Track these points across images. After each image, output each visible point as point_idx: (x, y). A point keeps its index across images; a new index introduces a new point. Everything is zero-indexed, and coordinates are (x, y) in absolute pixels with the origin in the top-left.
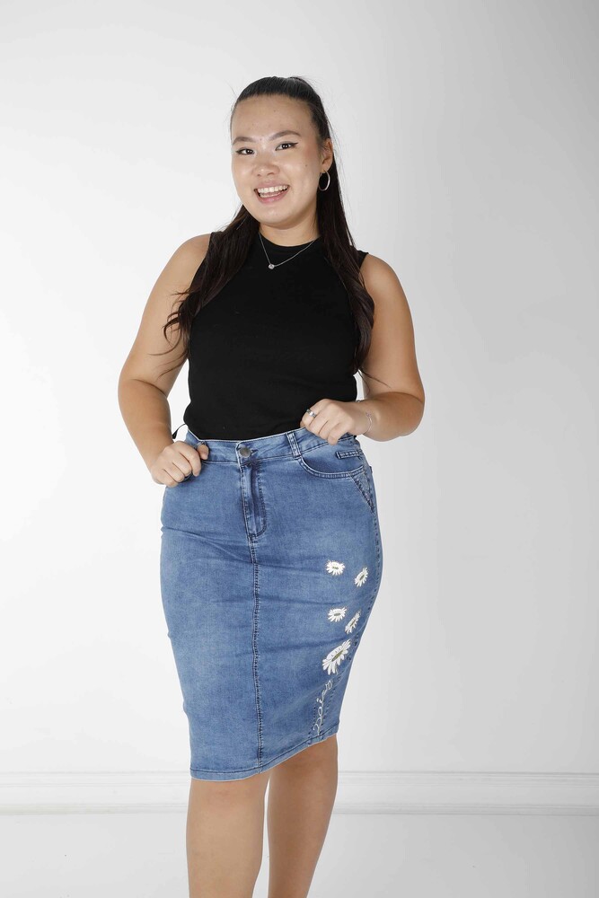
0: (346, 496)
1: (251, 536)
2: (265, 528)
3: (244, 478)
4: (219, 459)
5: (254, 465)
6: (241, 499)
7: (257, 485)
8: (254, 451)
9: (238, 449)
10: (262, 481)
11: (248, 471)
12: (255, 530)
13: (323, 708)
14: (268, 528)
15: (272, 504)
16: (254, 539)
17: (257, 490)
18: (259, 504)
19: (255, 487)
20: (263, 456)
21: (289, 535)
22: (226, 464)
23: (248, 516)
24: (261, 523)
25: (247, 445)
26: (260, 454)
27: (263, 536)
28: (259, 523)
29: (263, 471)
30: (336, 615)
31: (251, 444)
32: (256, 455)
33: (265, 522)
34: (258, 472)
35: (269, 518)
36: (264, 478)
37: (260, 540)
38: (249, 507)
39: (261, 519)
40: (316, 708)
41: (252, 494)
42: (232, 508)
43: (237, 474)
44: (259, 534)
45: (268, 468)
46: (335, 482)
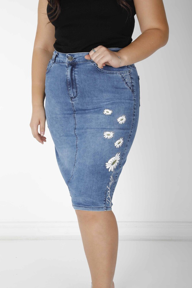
0: (115, 83)
1: (72, 98)
2: (77, 94)
3: (68, 70)
4: (61, 62)
5: (73, 65)
6: (67, 80)
7: (73, 74)
8: (75, 58)
9: (67, 57)
10: (76, 72)
11: (70, 68)
12: (72, 95)
13: (110, 192)
14: (78, 95)
15: (80, 84)
16: (73, 100)
17: (73, 77)
18: (74, 83)
19: (72, 75)
20: (78, 61)
21: (88, 99)
22: (63, 64)
23: (70, 89)
24: (75, 92)
25: (71, 56)
26: (77, 60)
27: (77, 98)
28: (74, 92)
29: (77, 68)
30: (108, 135)
31: (73, 55)
32: (75, 60)
33: (76, 92)
34: (75, 68)
35: (78, 90)
36: (77, 71)
37: (75, 100)
38: (70, 84)
39: (75, 90)
40: (107, 191)
41: (71, 78)
42: (64, 84)
43: (66, 69)
44: (75, 97)
45: (80, 66)
46: (111, 75)
